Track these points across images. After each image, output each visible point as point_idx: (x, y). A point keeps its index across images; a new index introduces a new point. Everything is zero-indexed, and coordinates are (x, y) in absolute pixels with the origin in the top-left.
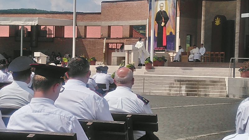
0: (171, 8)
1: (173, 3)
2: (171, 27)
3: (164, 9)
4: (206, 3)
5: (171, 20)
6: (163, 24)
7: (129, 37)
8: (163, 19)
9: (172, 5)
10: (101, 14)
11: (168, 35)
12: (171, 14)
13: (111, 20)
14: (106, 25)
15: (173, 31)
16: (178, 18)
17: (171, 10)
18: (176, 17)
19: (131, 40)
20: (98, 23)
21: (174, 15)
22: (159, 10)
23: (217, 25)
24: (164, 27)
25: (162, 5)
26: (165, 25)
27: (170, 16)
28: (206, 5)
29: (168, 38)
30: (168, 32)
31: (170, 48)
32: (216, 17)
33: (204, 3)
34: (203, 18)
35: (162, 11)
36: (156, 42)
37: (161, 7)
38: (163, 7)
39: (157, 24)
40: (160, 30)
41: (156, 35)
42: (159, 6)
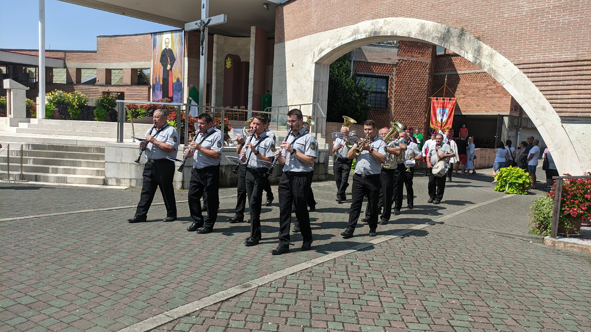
1: (180, 38)
2: (178, 70)
3: (170, 47)
4: (218, 38)
5: (178, 62)
6: (169, 67)
7: (130, 84)
8: (169, 60)
9: (179, 40)
10: (96, 52)
11: (174, 82)
12: (177, 53)
13: (109, 61)
14: (103, 68)
15: (180, 77)
16: (186, 59)
17: (177, 48)
18: (184, 56)
19: (133, 88)
20: (94, 65)
21: (181, 54)
22: (164, 47)
23: (228, 68)
24: (170, 72)
25: (167, 41)
26: (171, 69)
27: (176, 55)
28: (217, 42)
29: (174, 86)
30: (175, 78)
31: (177, 100)
32: (227, 57)
33: (215, 37)
34: (214, 58)
35: (168, 49)
36: (161, 92)
37: (167, 43)
38: (168, 43)
39: (162, 67)
40: (166, 75)
41: (161, 83)
42: (164, 43)
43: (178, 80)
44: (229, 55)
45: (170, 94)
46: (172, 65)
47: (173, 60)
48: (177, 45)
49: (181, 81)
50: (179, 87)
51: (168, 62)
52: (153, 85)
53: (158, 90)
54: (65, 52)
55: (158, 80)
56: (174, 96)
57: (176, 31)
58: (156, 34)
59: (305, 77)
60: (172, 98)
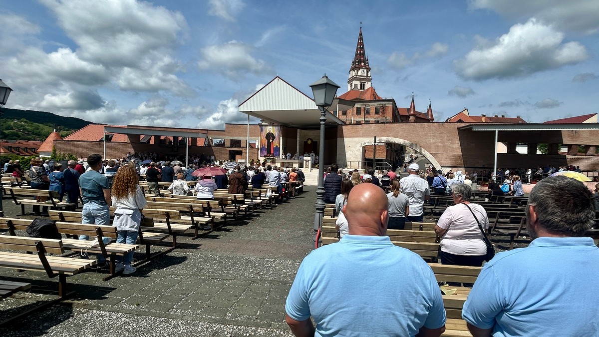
3: (272, 132)
6: (271, 141)
9: (278, 130)
10: (225, 131)
13: (232, 136)
14: (229, 139)
15: (278, 145)
16: (281, 138)
22: (268, 132)
23: (309, 144)
26: (272, 142)
28: (299, 132)
31: (276, 155)
32: (308, 139)
33: (298, 130)
34: (298, 139)
35: (270, 133)
36: (266, 152)
38: (271, 130)
39: (267, 141)
40: (269, 144)
41: (266, 147)
42: (268, 130)
43: (277, 146)
44: (311, 139)
45: (272, 152)
46: (273, 140)
47: (274, 138)
49: (279, 147)
50: (277, 149)
51: (271, 138)
52: (261, 148)
54: (207, 130)
57: (275, 126)
58: (263, 125)
59: (357, 151)
60: (273, 154)
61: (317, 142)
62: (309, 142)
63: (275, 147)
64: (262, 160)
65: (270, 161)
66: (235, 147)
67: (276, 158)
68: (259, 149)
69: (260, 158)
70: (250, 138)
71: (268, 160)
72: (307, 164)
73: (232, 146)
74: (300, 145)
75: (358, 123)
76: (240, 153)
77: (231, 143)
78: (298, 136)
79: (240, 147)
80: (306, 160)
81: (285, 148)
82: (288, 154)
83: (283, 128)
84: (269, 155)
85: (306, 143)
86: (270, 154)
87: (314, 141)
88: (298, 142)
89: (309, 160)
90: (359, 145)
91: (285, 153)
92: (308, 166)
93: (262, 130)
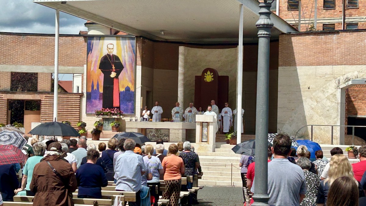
0: (127, 52)
1: (131, 45)
2: (127, 79)
3: (115, 52)
4: (185, 49)
5: (127, 70)
6: (113, 75)
7: (50, 90)
9: (129, 47)
11: (122, 91)
12: (127, 60)
13: (14, 63)
14: (8, 71)
16: (139, 68)
17: (126, 55)
18: (136, 65)
21: (132, 63)
22: (105, 52)
23: (208, 81)
24: (115, 80)
25: (110, 46)
26: (117, 77)
27: (125, 63)
28: (184, 53)
29: (122, 96)
30: (123, 87)
31: (126, 111)
32: (205, 71)
33: (181, 49)
34: (181, 70)
35: (111, 55)
36: (102, 101)
37: (110, 49)
38: (112, 49)
39: (103, 75)
40: (109, 84)
41: (101, 91)
42: (105, 48)
43: (128, 89)
44: (212, 70)
45: (116, 103)
46: (118, 73)
47: (120, 68)
48: (126, 53)
49: (132, 89)
50: (129, 96)
51: (112, 69)
52: (87, 93)
53: (95, 99)
55: (95, 88)
56: (122, 106)
57: (124, 38)
58: (92, 37)
59: (328, 98)
60: (119, 108)
61: (227, 77)
62: (209, 78)
63: (122, 90)
64: (91, 123)
65: (111, 125)
66: (23, 91)
67: (127, 119)
68: (81, 95)
69: (85, 118)
70: (61, 68)
71: (106, 124)
72: (205, 132)
73: (13, 89)
74: (185, 86)
75: (329, 30)
76: (35, 106)
77: (12, 81)
78: (181, 63)
79: (34, 89)
80: (202, 124)
81: (148, 92)
82: (155, 109)
83: (143, 42)
84: (107, 111)
85: (199, 80)
86: (111, 107)
87: (220, 74)
88: (180, 77)
89: (208, 124)
90: (334, 84)
91: (148, 105)
92: (207, 137)
93: (90, 49)
